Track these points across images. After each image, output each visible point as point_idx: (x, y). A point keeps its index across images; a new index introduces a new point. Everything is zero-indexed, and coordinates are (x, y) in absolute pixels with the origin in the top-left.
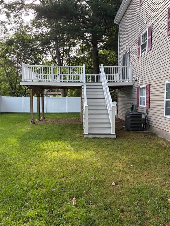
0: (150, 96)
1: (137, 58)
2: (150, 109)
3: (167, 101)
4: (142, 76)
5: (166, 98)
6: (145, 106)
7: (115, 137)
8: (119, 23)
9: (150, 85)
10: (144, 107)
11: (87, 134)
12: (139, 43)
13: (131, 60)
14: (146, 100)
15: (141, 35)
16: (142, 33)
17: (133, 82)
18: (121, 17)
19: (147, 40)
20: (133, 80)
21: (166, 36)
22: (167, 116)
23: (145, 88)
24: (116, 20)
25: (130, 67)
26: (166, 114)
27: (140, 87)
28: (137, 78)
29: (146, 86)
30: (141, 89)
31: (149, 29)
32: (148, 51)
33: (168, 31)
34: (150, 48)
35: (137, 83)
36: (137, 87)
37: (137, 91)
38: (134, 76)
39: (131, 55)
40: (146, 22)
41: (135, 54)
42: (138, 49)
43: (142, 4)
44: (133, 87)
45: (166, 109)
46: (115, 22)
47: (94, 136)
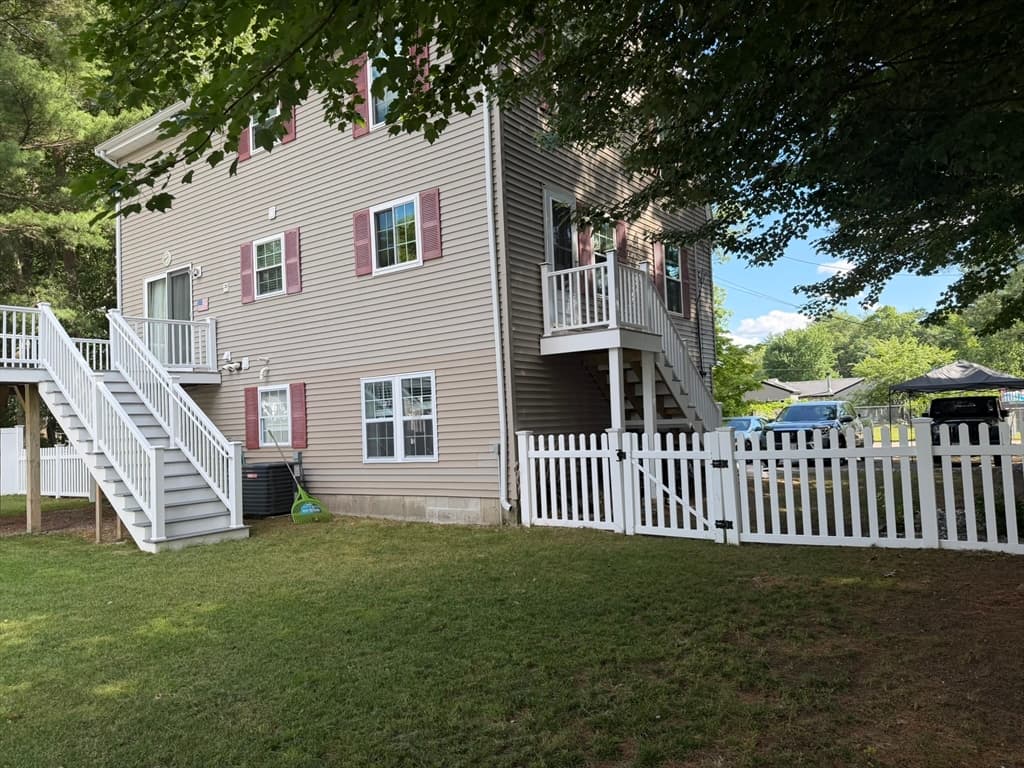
0: (306, 415)
1: (240, 304)
2: (309, 448)
3: (369, 426)
4: (266, 358)
5: (367, 418)
6: (289, 443)
8: (117, 161)
9: (305, 385)
10: (287, 447)
11: (164, 538)
12: (246, 262)
13: (205, 303)
14: (293, 426)
15: (254, 243)
16: (257, 237)
17: (220, 372)
18: (132, 149)
19: (283, 264)
20: (225, 367)
21: (354, 273)
22: (373, 460)
23: (283, 392)
24: (108, 152)
25: (207, 325)
26: (370, 454)
27: (261, 389)
28: (241, 363)
29: (286, 386)
30: (265, 394)
31: (288, 236)
32: (289, 294)
33: (359, 265)
34: (296, 288)
35: (242, 377)
36: (247, 390)
37: (246, 402)
38: (227, 355)
39: (203, 286)
40: (272, 214)
41: (225, 290)
42: (239, 276)
43: (250, 157)
44: (223, 390)
45: (369, 442)
46: (102, 155)
47: (188, 542)
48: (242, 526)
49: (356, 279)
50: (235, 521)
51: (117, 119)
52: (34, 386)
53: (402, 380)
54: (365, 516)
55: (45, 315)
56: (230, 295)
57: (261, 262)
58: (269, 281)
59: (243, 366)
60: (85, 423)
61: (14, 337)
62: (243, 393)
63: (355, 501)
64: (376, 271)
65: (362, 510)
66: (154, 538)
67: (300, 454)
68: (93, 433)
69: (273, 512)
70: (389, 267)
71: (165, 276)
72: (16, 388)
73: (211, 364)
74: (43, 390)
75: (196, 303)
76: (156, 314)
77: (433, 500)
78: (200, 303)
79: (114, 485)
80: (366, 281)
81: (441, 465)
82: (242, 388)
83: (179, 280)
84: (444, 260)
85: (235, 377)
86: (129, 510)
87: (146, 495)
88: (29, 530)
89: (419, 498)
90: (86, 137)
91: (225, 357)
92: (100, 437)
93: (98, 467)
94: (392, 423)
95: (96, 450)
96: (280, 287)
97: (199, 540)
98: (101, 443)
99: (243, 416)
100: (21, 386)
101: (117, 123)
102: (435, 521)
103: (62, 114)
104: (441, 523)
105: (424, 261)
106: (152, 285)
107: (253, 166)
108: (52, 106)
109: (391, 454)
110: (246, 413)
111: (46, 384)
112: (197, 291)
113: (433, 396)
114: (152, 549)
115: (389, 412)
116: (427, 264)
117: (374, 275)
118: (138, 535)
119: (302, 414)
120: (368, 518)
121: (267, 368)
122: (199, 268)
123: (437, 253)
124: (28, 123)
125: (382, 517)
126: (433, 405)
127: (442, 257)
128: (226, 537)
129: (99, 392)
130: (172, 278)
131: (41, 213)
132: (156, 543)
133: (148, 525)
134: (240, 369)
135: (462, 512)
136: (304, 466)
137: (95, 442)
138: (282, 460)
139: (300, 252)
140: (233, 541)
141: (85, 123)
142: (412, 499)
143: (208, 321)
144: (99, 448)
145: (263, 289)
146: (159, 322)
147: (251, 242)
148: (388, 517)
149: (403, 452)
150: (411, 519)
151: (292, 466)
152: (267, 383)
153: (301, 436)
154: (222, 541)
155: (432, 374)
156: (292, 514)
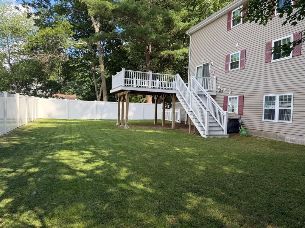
1: (224, 73)
2: (244, 115)
3: (265, 110)
4: (231, 88)
5: (265, 107)
6: (237, 113)
7: (228, 137)
8: (191, 35)
9: (244, 96)
11: (208, 134)
12: (227, 60)
13: (213, 72)
14: (239, 108)
15: (230, 54)
16: (231, 53)
17: (216, 92)
18: (195, 31)
19: (239, 60)
20: (218, 90)
21: (264, 62)
22: (266, 120)
23: (236, 98)
24: (189, 33)
25: (214, 79)
26: (265, 118)
27: (229, 97)
28: (223, 89)
29: (237, 96)
30: (230, 98)
31: (242, 52)
32: (241, 69)
33: (266, 59)
34: (243, 67)
35: (223, 93)
36: (224, 97)
37: (224, 100)
38: (219, 87)
39: (213, 68)
40: (237, 45)
41: (220, 69)
42: (225, 64)
43: (231, 29)
44: (217, 97)
45: (265, 115)
46: (187, 34)
47: (214, 136)
48: (227, 134)
49: (265, 64)
50: (225, 133)
51: (189, 23)
52: (175, 94)
53: (280, 96)
54: (262, 137)
55: (178, 77)
56: (221, 70)
57: (232, 60)
58: (234, 65)
59: (224, 90)
60: (188, 104)
61: (170, 82)
62: (223, 98)
63: (259, 132)
64: (273, 61)
65: (261, 135)
66: (206, 134)
67: (240, 116)
68: (190, 106)
69: (233, 131)
70: (278, 59)
71: (202, 65)
72: (170, 94)
73: (214, 89)
74: (177, 95)
75: (210, 73)
76: (198, 75)
77: (288, 135)
78: (212, 72)
79: (195, 120)
80: (269, 64)
81: (293, 124)
82: (223, 96)
83: (206, 67)
84: (301, 56)
85: (221, 93)
86: (199, 126)
87: (204, 123)
88: (172, 128)
89: (283, 134)
90: (182, 29)
91: (218, 88)
92: (191, 107)
93: (191, 115)
94: (275, 109)
95: (190, 111)
96: (238, 67)
97: (216, 136)
98: (192, 109)
99: (223, 104)
100: (172, 94)
101: (189, 24)
102: (289, 142)
103: (177, 24)
104: (292, 143)
105: (293, 57)
106: (198, 68)
107: (232, 31)
108: (175, 22)
109: (273, 119)
110: (224, 103)
111: (178, 94)
112: (211, 69)
113: (292, 101)
114: (205, 137)
115: (273, 106)
116: (293, 58)
117: (272, 62)
118: (201, 133)
119: (242, 105)
120: (263, 137)
121: (231, 91)
122: (212, 63)
123: (299, 53)
124: (169, 27)
125: (268, 138)
126: (292, 104)
127: (301, 55)
128: (223, 136)
129: (192, 96)
130: (204, 66)
131: (170, 51)
132: (207, 135)
133: (204, 131)
134: (223, 91)
135: (300, 140)
136: (242, 120)
137: (190, 109)
138: (236, 118)
139: (245, 56)
140: (225, 138)
141: (182, 25)
142: (280, 134)
143: (214, 77)
144: (191, 110)
145: (232, 68)
146: (199, 78)
147: (229, 54)
148: (270, 138)
149: (278, 119)
150: (279, 140)
151: (239, 119)
152: (231, 95)
153: (241, 111)
154: (222, 137)
155: (292, 94)
156: (240, 133)
